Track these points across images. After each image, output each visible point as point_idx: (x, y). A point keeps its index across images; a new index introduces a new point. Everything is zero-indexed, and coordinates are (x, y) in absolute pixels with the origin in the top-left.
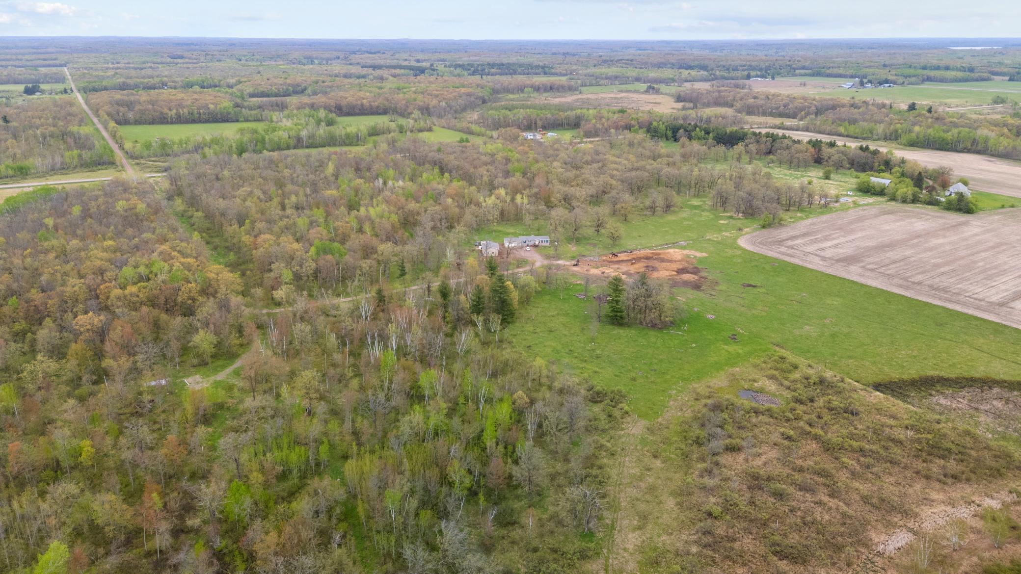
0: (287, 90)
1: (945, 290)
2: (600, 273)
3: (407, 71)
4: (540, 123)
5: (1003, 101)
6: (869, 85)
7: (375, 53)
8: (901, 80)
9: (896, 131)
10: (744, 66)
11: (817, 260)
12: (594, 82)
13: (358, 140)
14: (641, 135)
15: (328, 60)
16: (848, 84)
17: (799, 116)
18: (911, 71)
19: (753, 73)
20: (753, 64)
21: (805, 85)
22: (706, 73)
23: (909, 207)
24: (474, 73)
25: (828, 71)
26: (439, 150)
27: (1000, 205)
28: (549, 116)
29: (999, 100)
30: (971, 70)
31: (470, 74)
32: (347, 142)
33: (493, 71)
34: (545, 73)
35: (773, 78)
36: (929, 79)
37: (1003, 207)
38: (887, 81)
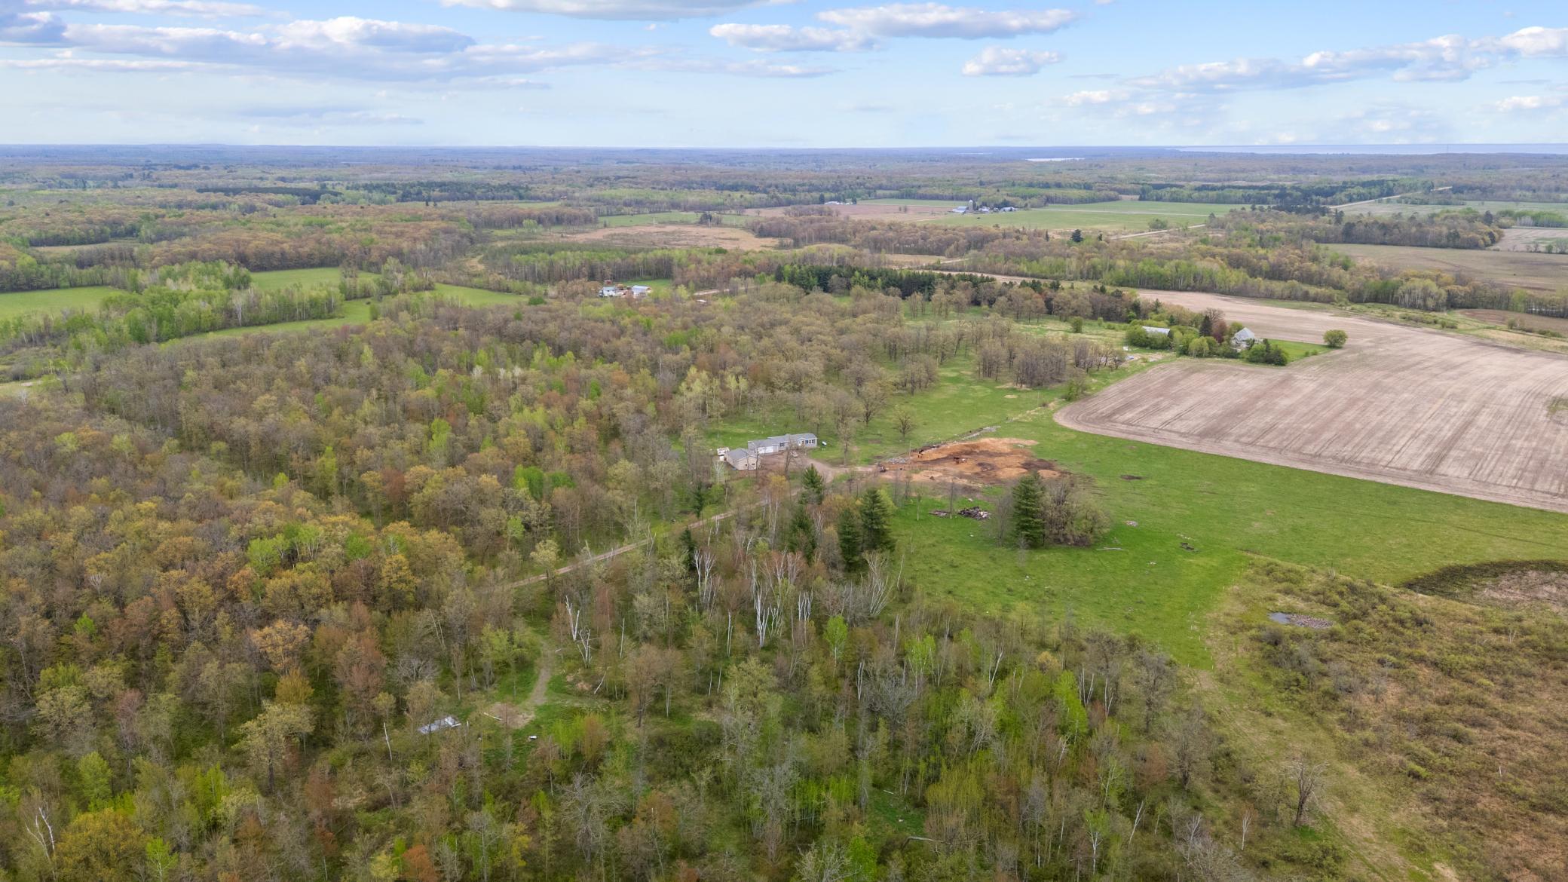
0: (102, 231)
1: (1351, 460)
2: (927, 479)
3: (289, 197)
4: (608, 272)
5: (1163, 226)
6: (985, 209)
7: (188, 168)
8: (1021, 202)
9: (1094, 267)
10: (804, 185)
11: (1174, 436)
12: (614, 210)
13: (330, 311)
14: (769, 283)
15: (115, 179)
16: (960, 208)
17: (947, 252)
18: (1032, 191)
19: (827, 195)
20: (814, 182)
21: (906, 210)
22: (765, 196)
23: (1209, 362)
24: (404, 198)
25: (920, 192)
26: (518, 317)
27: (1303, 353)
28: (619, 260)
29: (1158, 225)
30: (1088, 187)
31: (398, 201)
32: (313, 312)
33: (436, 193)
34: (521, 197)
35: (855, 202)
36: (1049, 200)
37: (1307, 355)
38: (1006, 204)
